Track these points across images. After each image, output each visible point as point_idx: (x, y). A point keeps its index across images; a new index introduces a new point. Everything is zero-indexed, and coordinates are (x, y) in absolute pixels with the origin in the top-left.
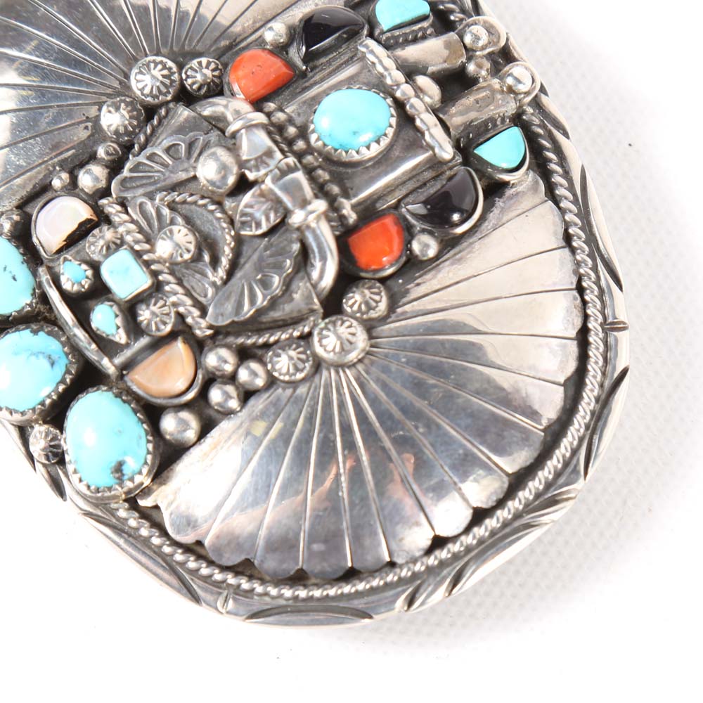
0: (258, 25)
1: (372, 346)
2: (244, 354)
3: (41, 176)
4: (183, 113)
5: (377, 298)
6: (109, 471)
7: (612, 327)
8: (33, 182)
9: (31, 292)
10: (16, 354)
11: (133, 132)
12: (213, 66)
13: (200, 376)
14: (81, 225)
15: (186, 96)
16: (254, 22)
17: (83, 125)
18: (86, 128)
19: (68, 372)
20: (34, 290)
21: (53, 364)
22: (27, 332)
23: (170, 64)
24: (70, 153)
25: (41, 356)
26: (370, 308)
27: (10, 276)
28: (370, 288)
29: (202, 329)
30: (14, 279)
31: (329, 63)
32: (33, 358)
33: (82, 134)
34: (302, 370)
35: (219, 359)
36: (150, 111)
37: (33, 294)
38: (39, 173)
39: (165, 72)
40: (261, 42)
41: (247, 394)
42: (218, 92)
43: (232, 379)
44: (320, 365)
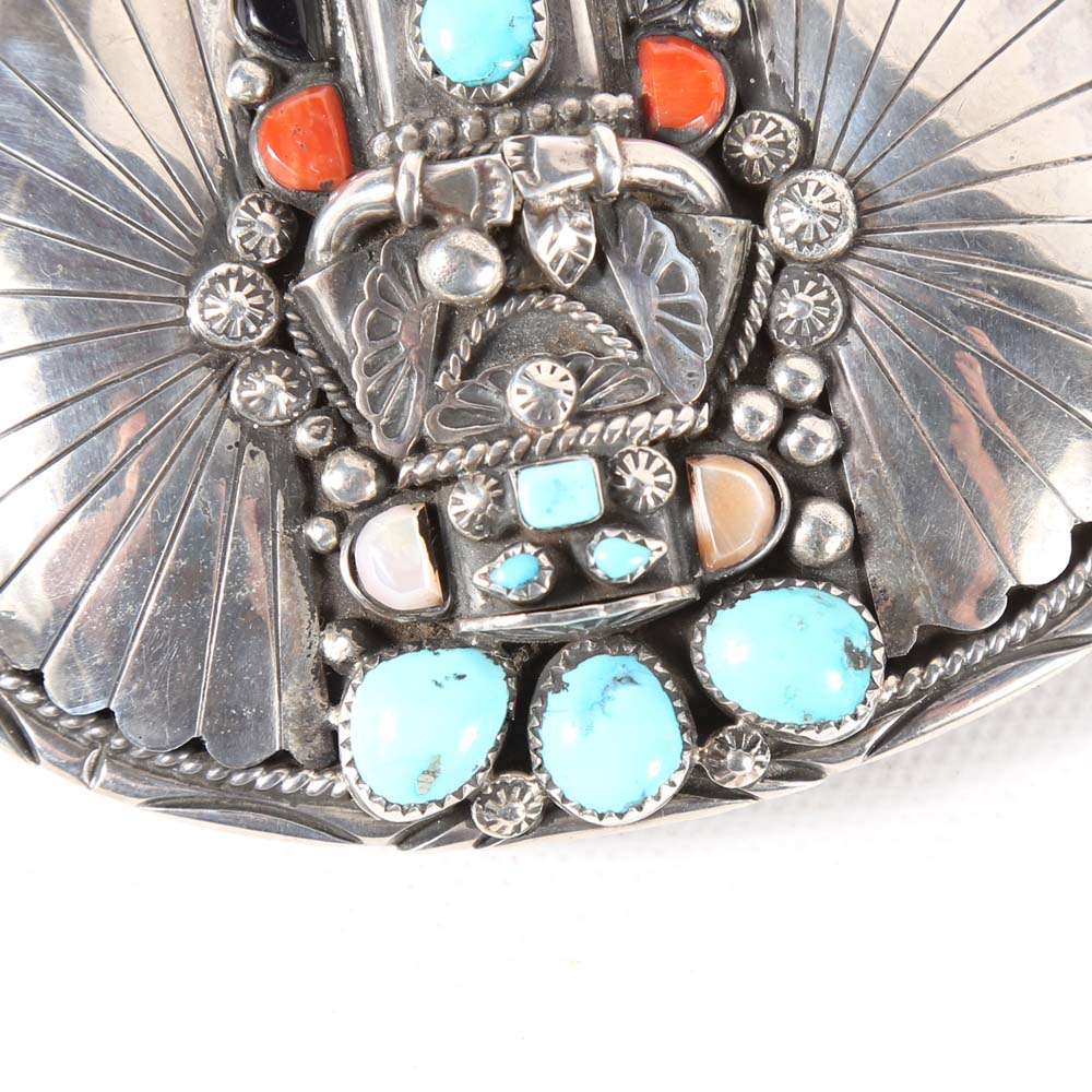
0: (210, 106)
1: (842, 174)
2: (757, 376)
3: (294, 564)
4: (312, 282)
5: (771, 126)
6: (851, 671)
8: (298, 581)
9: (490, 662)
10: (589, 729)
11: (302, 382)
12: (255, 206)
13: (762, 461)
14: (423, 532)
15: (286, 269)
16: (203, 110)
17: (246, 456)
18: (253, 454)
19: (650, 665)
20: (489, 656)
21: (631, 681)
22: (553, 699)
23: (222, 269)
24: (280, 500)
25: (611, 693)
26: (783, 145)
27: (453, 681)
28: (748, 131)
29: (693, 419)
30: (461, 677)
31: (335, 24)
32: (609, 704)
33: (258, 466)
34: (832, 297)
35: (753, 412)
36: (281, 339)
37: (497, 661)
38: (287, 565)
39: (233, 282)
40: (246, 113)
41: (822, 406)
42: (298, 220)
43: (790, 413)
44: (831, 268)
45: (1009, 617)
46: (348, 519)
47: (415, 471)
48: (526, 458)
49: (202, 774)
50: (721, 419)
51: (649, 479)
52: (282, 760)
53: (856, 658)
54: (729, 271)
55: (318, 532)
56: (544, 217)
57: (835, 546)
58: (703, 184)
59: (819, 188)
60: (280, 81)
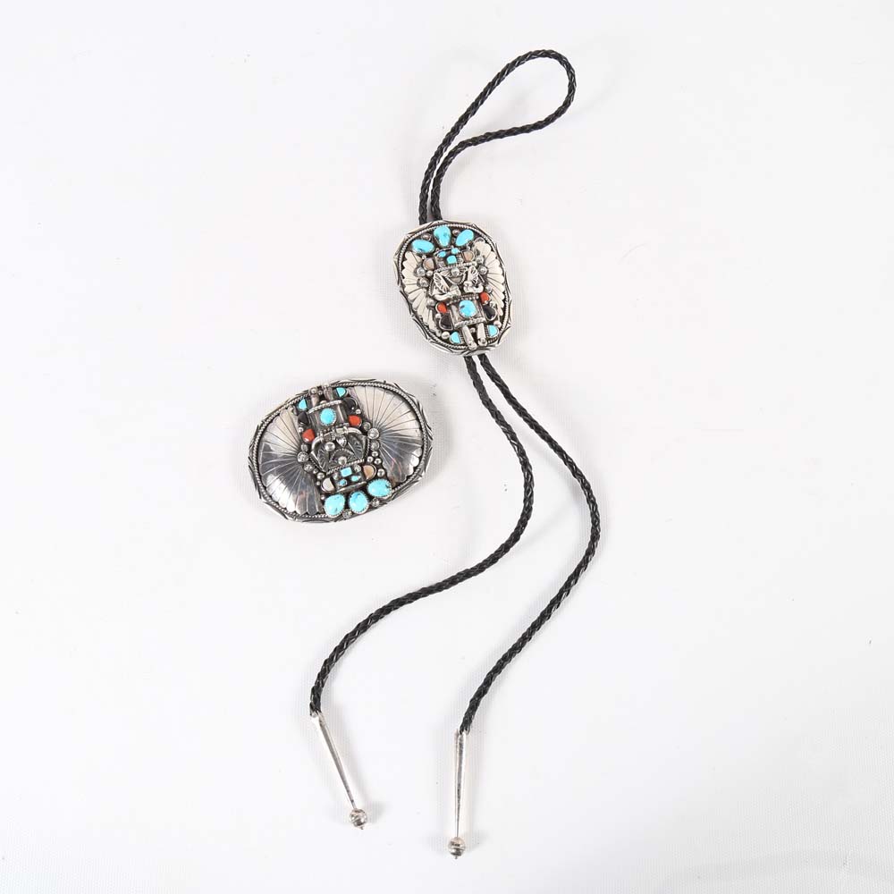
46: (321, 481)
47: (329, 473)
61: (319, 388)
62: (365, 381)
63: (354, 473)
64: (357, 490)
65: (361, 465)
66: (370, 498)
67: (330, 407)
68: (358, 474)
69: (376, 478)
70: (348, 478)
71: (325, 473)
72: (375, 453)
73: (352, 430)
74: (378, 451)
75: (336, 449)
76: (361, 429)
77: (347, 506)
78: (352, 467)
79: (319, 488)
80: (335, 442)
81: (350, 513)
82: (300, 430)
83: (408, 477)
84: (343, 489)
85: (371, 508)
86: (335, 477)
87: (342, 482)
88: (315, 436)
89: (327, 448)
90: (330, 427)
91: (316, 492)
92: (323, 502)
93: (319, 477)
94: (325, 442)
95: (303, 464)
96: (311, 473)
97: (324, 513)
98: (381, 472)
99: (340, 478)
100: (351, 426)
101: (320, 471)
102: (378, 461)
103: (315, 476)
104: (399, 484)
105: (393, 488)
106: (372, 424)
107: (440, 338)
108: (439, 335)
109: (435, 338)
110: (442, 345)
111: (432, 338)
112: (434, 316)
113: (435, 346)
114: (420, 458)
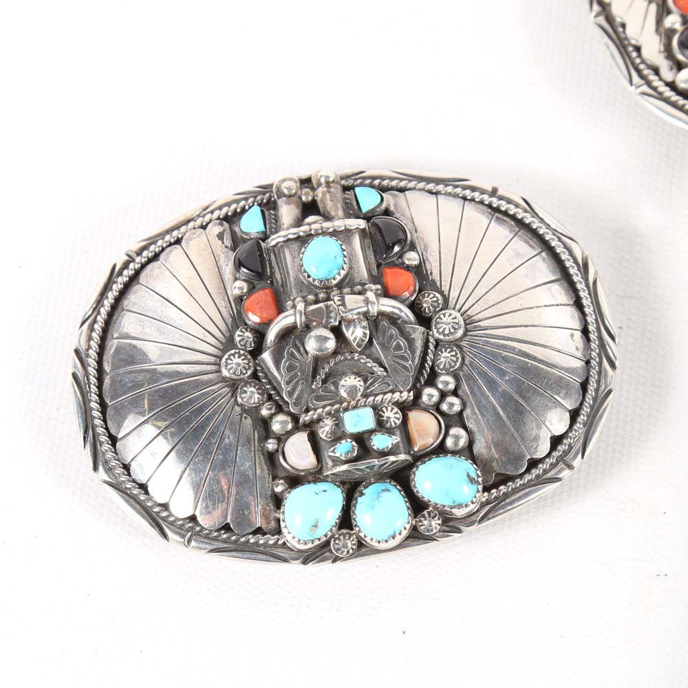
0: (226, 299)
1: (459, 311)
2: (431, 382)
3: (262, 457)
4: (267, 356)
5: (432, 295)
6: (470, 484)
7: (494, 192)
8: (263, 463)
9: (336, 487)
10: (373, 507)
11: (263, 391)
12: (244, 330)
13: (433, 412)
14: (309, 440)
15: (256, 352)
16: (224, 301)
17: (243, 418)
18: (246, 418)
19: (395, 486)
20: (335, 484)
21: (388, 490)
22: (360, 499)
23: (233, 352)
24: (256, 434)
25: (380, 495)
26: (437, 302)
27: (322, 492)
28: (424, 297)
29: (407, 396)
30: (325, 491)
31: (271, 267)
32: (380, 499)
33: (248, 422)
34: (457, 354)
35: (430, 395)
36: (255, 376)
37: (338, 486)
38: (259, 457)
39: (237, 356)
40: (240, 300)
41: (455, 393)
42: (260, 335)
43: (443, 395)
44: (457, 344)
45: (528, 470)
46: (281, 439)
47: (305, 418)
48: (346, 410)
49: (229, 538)
50: (418, 396)
51: (392, 416)
52: (260, 531)
53: (472, 480)
54: (419, 344)
55: (271, 445)
56: (350, 322)
57: (463, 442)
58: (407, 314)
59: (450, 315)
60: (252, 289)
61: (306, 182)
62: (438, 181)
63: (381, 425)
64: (381, 477)
65: (404, 408)
66: (417, 506)
67: (334, 234)
68: (390, 432)
69: (441, 450)
70: (361, 440)
71: (295, 419)
72: (446, 381)
73: (388, 305)
74: (456, 377)
75: (335, 353)
76: (414, 307)
77: (346, 521)
78: (377, 409)
79: (271, 458)
80: (337, 331)
81: (351, 544)
82: (238, 288)
83: (534, 463)
84: (345, 467)
85: (415, 536)
86: (325, 431)
87: (345, 448)
88: (280, 309)
89: (311, 345)
90: (328, 289)
91: (262, 469)
92: (278, 501)
93: (276, 427)
94: (308, 328)
95: (234, 386)
96: (253, 411)
97: (278, 531)
98: (457, 438)
99: (338, 435)
100: (386, 294)
101: (280, 409)
102: (452, 405)
103: (265, 423)
104: (505, 479)
105: (486, 489)
106: (446, 300)
107: (672, 86)
108: (668, 75)
109: (657, 83)
110: (674, 105)
111: (649, 83)
112: (659, 21)
113: (653, 105)
114: (574, 415)
